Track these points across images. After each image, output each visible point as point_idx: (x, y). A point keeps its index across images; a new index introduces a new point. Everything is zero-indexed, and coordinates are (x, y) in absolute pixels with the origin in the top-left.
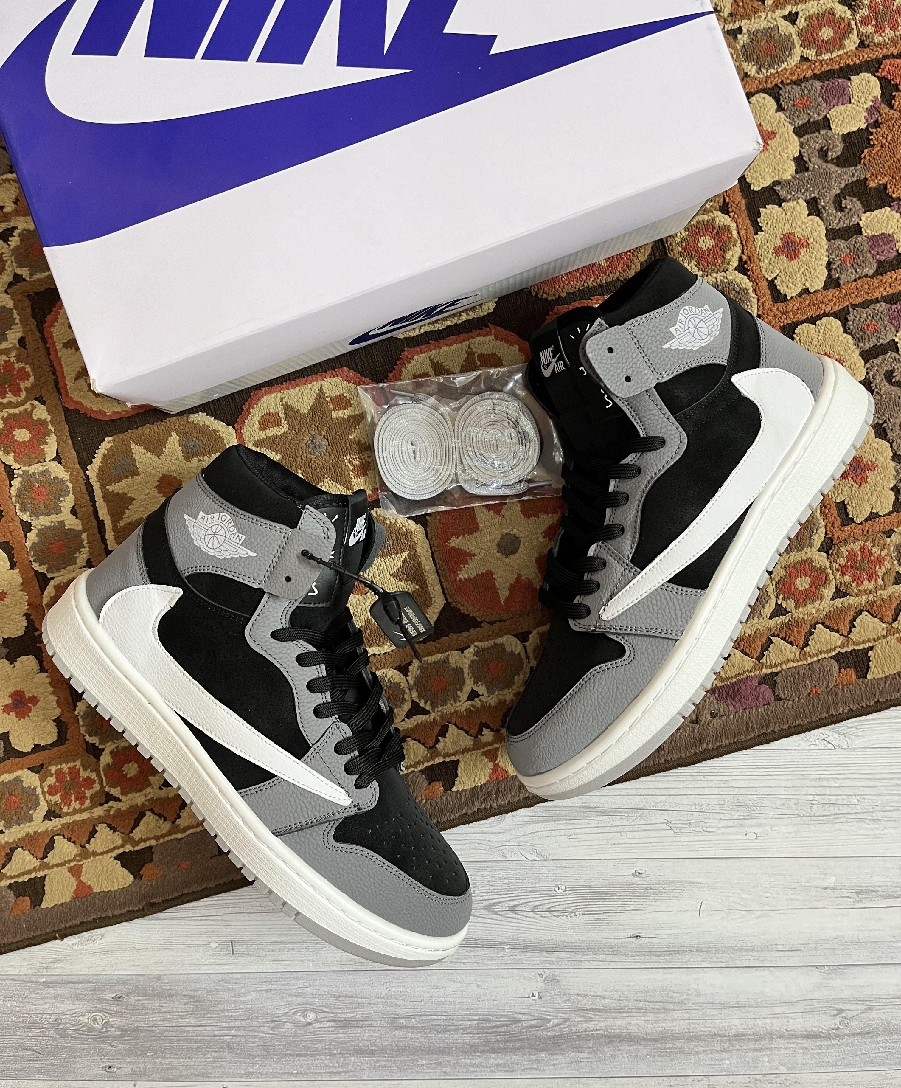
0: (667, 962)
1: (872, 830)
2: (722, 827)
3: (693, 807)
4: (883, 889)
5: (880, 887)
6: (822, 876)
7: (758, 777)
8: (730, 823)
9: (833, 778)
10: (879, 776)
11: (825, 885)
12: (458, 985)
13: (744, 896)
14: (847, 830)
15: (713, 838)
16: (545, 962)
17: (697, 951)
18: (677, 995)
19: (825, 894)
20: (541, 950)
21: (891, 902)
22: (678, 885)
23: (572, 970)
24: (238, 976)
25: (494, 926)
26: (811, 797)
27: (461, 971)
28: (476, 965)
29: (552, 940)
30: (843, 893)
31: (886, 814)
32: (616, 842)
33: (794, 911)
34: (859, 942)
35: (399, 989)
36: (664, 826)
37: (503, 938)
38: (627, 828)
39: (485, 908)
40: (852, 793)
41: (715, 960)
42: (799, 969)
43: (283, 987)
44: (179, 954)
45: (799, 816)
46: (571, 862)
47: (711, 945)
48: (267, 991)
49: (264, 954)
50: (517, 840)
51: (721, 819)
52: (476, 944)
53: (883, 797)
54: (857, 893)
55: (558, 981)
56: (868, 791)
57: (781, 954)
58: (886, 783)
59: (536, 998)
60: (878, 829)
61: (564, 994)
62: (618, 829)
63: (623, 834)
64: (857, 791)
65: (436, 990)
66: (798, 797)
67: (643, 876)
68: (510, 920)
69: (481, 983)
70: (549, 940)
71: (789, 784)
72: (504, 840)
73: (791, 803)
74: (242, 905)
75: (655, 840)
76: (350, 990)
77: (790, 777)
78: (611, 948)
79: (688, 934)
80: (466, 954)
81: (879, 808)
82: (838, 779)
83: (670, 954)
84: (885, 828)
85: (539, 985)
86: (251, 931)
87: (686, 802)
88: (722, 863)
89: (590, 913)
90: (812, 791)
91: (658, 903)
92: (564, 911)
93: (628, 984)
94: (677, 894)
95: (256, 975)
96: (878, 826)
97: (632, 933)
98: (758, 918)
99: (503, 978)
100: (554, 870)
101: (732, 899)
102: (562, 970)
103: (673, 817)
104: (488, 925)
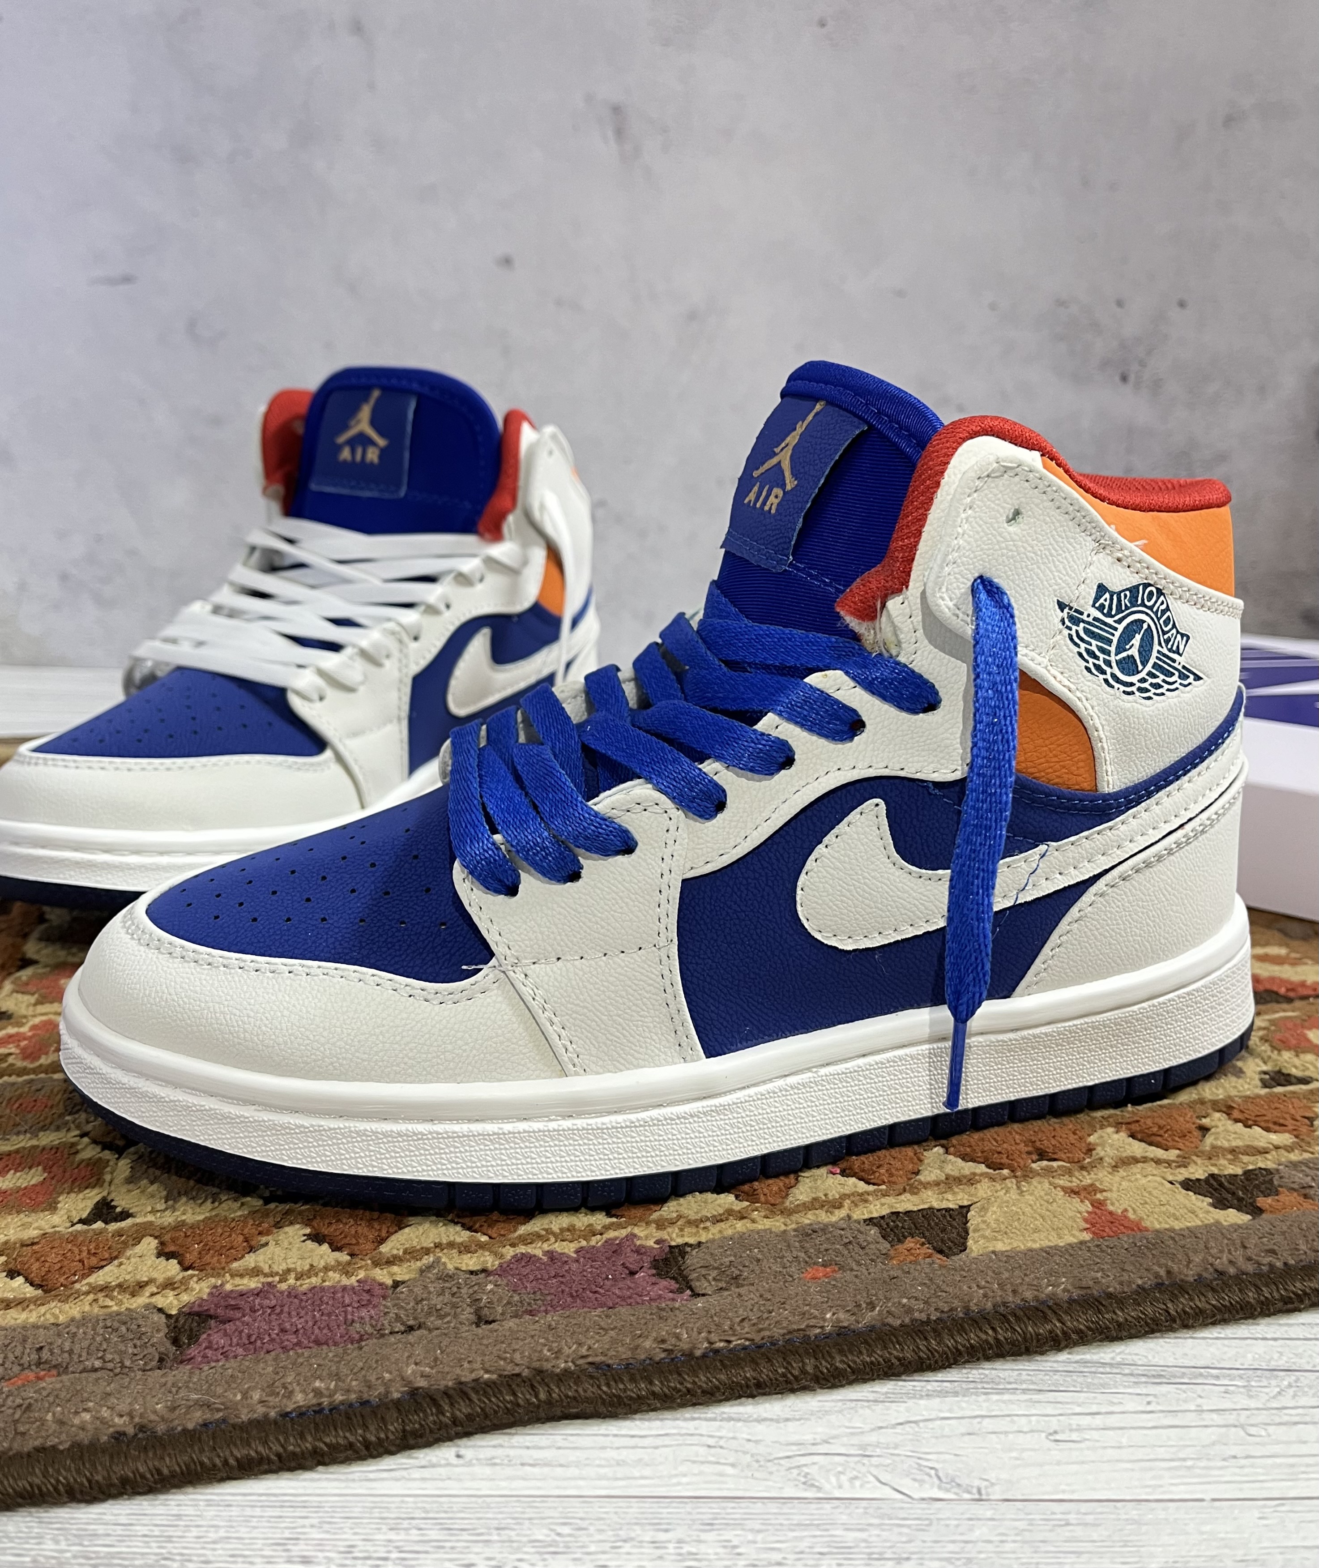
50: (855, 1440)
72: (808, 1438)
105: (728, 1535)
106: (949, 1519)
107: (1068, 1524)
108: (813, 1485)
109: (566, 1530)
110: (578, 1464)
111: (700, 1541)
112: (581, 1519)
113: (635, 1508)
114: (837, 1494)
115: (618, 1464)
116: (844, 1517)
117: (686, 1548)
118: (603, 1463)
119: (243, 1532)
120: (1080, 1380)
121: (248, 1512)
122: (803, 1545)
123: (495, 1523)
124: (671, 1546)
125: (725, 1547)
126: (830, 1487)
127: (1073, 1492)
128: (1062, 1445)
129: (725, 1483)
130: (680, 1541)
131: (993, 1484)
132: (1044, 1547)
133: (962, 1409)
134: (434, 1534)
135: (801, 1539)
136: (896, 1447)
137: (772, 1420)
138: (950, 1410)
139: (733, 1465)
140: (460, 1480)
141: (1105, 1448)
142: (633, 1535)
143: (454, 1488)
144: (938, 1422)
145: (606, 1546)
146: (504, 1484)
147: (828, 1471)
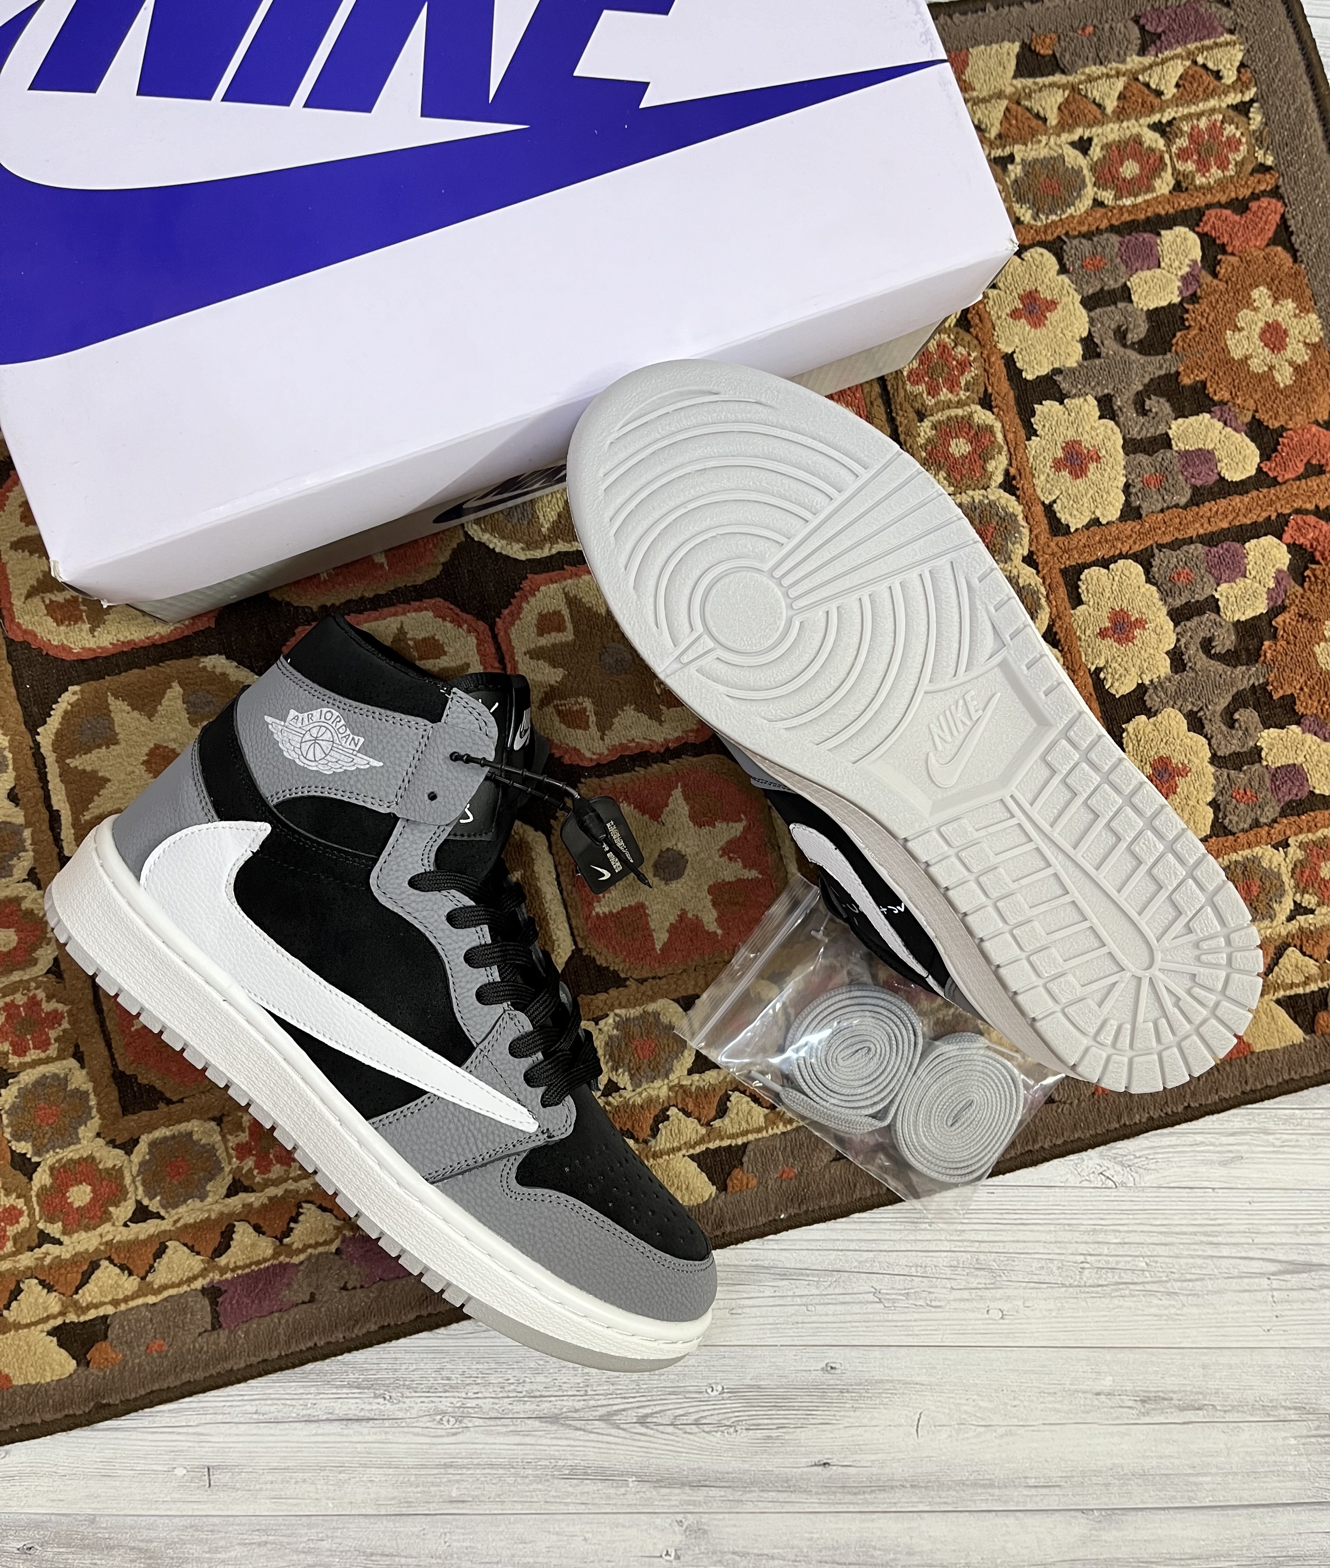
0: (867, 1503)
1: (1166, 1308)
2: (955, 1300)
3: (913, 1269)
4: (1179, 1396)
5: (1174, 1392)
6: (1094, 1376)
7: (1008, 1227)
8: (966, 1294)
9: (1114, 1231)
10: (1177, 1229)
11: (1098, 1389)
12: (554, 1538)
13: (981, 1404)
14: (1130, 1308)
15: (940, 1316)
16: (688, 1503)
17: (912, 1486)
18: (879, 1553)
19: (1096, 1403)
20: (683, 1485)
21: (1190, 1416)
22: (888, 1386)
23: (727, 1516)
24: (216, 1520)
25: (613, 1446)
26: (1082, 1258)
27: (561, 1517)
28: (583, 1507)
29: (700, 1468)
30: (1122, 1400)
31: (1185, 1284)
32: (800, 1319)
33: (1053, 1427)
34: (1143, 1475)
35: (465, 1544)
36: (871, 1297)
37: (627, 1466)
38: (817, 1300)
39: (599, 1420)
40: (1138, 1253)
41: (938, 1500)
42: (1057, 1514)
43: (285, 1540)
44: (126, 1484)
45: (1064, 1285)
46: (733, 1349)
47: (933, 1478)
48: (259, 1544)
49: (258, 1487)
51: (952, 1288)
52: (586, 1474)
53: (1183, 1261)
54: (1143, 1401)
55: (705, 1532)
56: (1161, 1250)
57: (1033, 1491)
58: (1185, 1239)
59: (672, 1558)
60: (1174, 1306)
61: (714, 1553)
62: (804, 1300)
63: (810, 1308)
64: (1146, 1251)
65: (520, 1546)
66: (1063, 1257)
67: (839, 1371)
68: (638, 1437)
69: (590, 1535)
70: (694, 1470)
71: (1048, 1238)
73: (1054, 1267)
74: (227, 1410)
75: (857, 1317)
76: (388, 1544)
77: (1052, 1228)
78: (787, 1481)
79: (899, 1461)
80: (570, 1489)
81: (1176, 1276)
82: (1119, 1231)
83: (872, 1491)
84: (1184, 1305)
85: (677, 1538)
86: (239, 1452)
87: (903, 1261)
88: (951, 1354)
89: (757, 1427)
90: (1083, 1248)
91: (858, 1413)
92: (719, 1425)
93: (807, 1535)
94: (885, 1400)
95: (244, 1520)
96: (1174, 1303)
97: (818, 1458)
98: (1002, 1436)
99: (623, 1526)
100: (706, 1361)
101: (966, 1408)
102: (712, 1516)
103: (883, 1284)
104: (604, 1445)
128: (733, 1316)
141: (749, 1317)
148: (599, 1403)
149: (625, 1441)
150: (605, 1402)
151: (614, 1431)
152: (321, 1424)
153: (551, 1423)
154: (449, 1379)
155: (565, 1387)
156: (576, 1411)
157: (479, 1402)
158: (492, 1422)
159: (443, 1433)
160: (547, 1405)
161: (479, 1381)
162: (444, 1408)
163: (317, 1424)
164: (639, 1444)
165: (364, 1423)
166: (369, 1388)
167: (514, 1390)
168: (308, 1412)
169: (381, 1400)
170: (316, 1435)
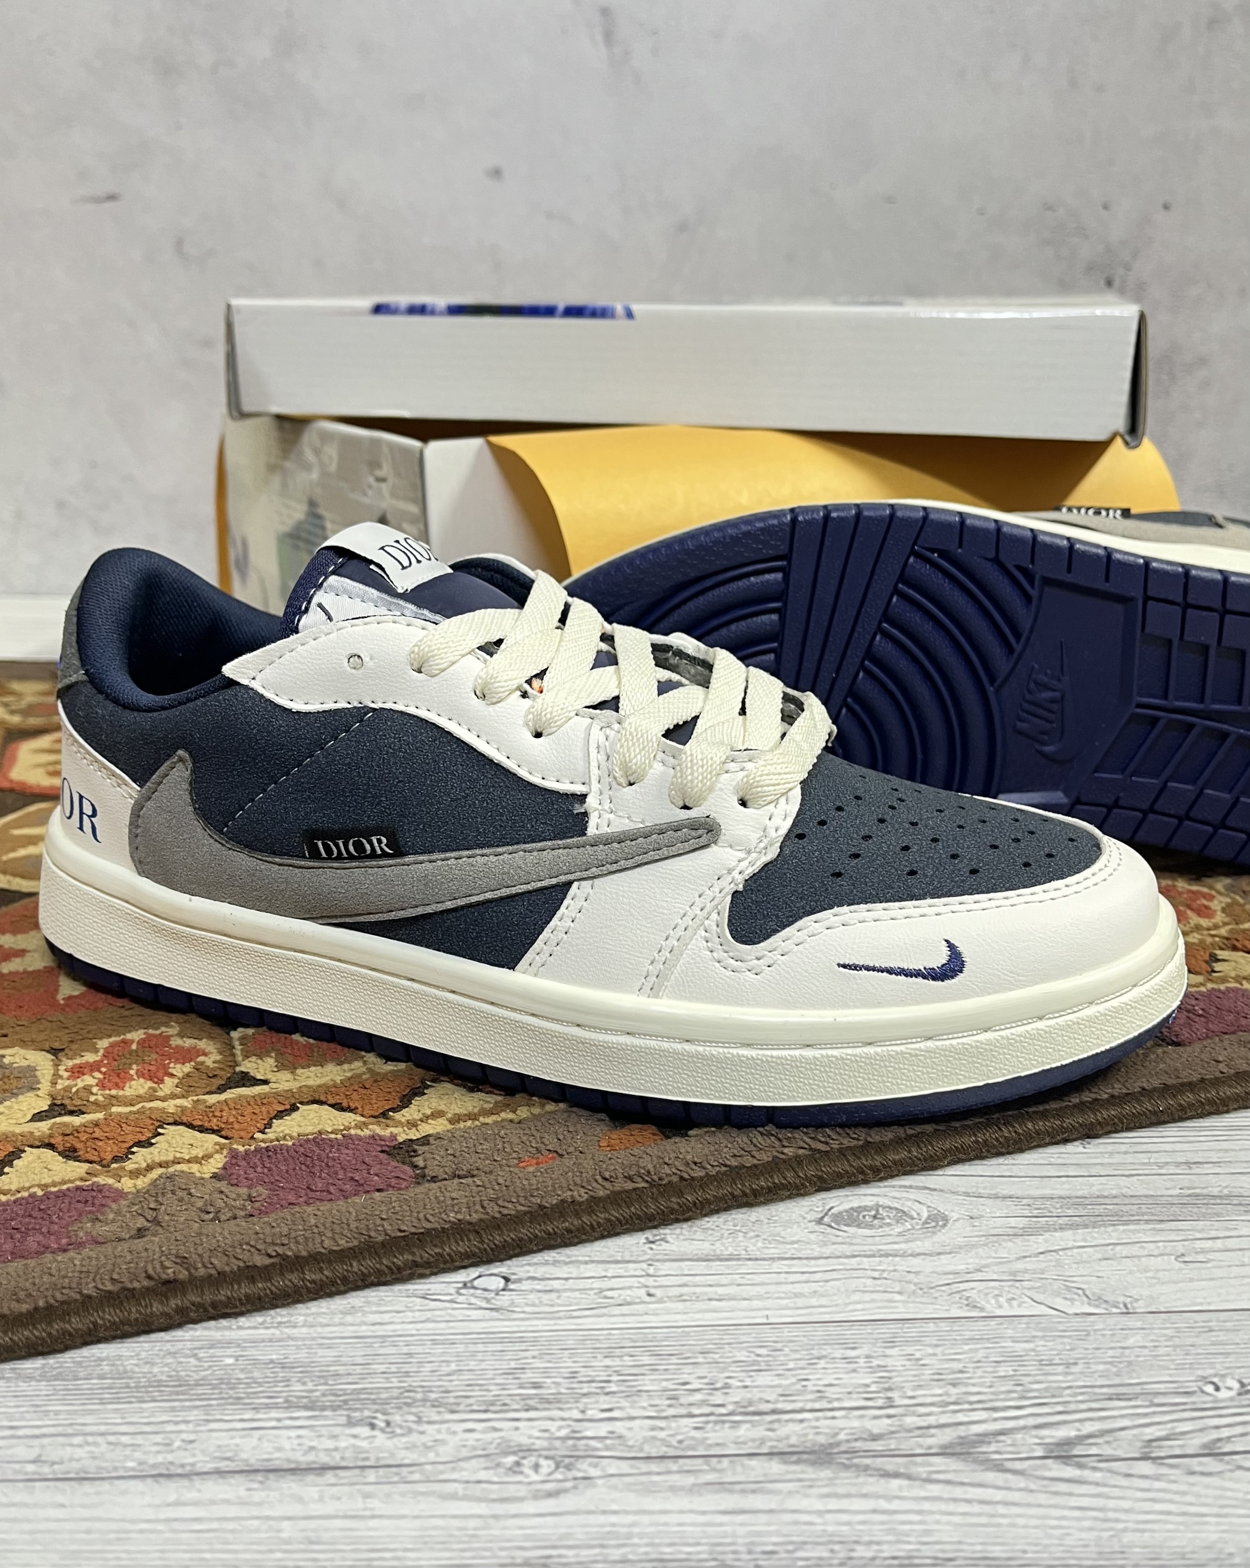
104: (977, 1508)
105: (909, 1350)
106: (1104, 1329)
107: (1211, 1331)
108: (975, 1307)
109: (763, 1351)
110: (759, 1297)
111: (886, 1356)
112: (775, 1342)
113: (820, 1331)
114: (999, 1312)
115: (797, 1295)
116: (1010, 1331)
117: (875, 1362)
118: (782, 1295)
119: (472, 1365)
120: (1196, 1210)
121: (472, 1348)
122: (980, 1355)
123: (698, 1348)
124: (862, 1360)
125: (909, 1360)
126: (990, 1307)
127: (1209, 1304)
128: (1191, 1265)
129: (897, 1307)
130: (867, 1357)
131: (1137, 1300)
132: (1193, 1350)
133: (1094, 1238)
134: (646, 1360)
135: (977, 1350)
136: (1043, 1272)
137: (925, 1254)
138: (1085, 1240)
139: (900, 1293)
140: (657, 1314)
141: (1230, 1266)
142: (824, 1353)
143: (653, 1321)
144: (1075, 1250)
145: (802, 1363)
146: (698, 1316)
147: (987, 1294)
148: (932, 1420)
149: (1031, 1498)
150: (944, 1419)
151: (991, 1477)
152: (197, 1482)
153: (814, 1463)
154: (536, 1386)
155: (831, 1392)
156: (875, 1438)
157: (618, 1426)
158: (653, 1467)
159: (523, 1491)
160: (797, 1427)
161: (613, 1388)
162: (524, 1440)
163: (185, 1482)
164: (1074, 1502)
165: (310, 1478)
166: (334, 1409)
167: (703, 1403)
168: (170, 1457)
169: (365, 1431)
170: (177, 1503)
